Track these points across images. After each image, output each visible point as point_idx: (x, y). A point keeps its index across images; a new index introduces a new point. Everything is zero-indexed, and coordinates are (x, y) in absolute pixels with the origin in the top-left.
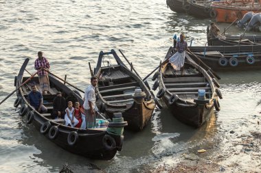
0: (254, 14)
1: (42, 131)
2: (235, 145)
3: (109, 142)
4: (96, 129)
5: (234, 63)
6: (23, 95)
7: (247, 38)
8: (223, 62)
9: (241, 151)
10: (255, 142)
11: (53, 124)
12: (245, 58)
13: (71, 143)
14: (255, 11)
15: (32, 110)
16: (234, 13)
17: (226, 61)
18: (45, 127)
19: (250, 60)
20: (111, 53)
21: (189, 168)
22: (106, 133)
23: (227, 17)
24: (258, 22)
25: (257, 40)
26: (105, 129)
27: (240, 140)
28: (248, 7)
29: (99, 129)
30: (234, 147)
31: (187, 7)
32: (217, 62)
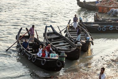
0: (115, 9)
1: (29, 59)
2: (104, 65)
3: (59, 64)
4: (52, 58)
5: (104, 29)
6: (20, 43)
7: (111, 19)
8: (99, 29)
9: (106, 67)
10: (112, 64)
11: (34, 56)
12: (109, 28)
13: (43, 64)
14: (115, 8)
15: (24, 50)
16: (106, 8)
17: (101, 29)
18: (30, 57)
19: (111, 29)
20: (50, 26)
21: (84, 73)
22: (57, 60)
23: (103, 10)
24: (116, 13)
25: (115, 20)
26: (57, 58)
27: (106, 62)
28: (112, 6)
29: (54, 58)
30: (103, 65)
31: (86, 6)
32: (97, 29)
